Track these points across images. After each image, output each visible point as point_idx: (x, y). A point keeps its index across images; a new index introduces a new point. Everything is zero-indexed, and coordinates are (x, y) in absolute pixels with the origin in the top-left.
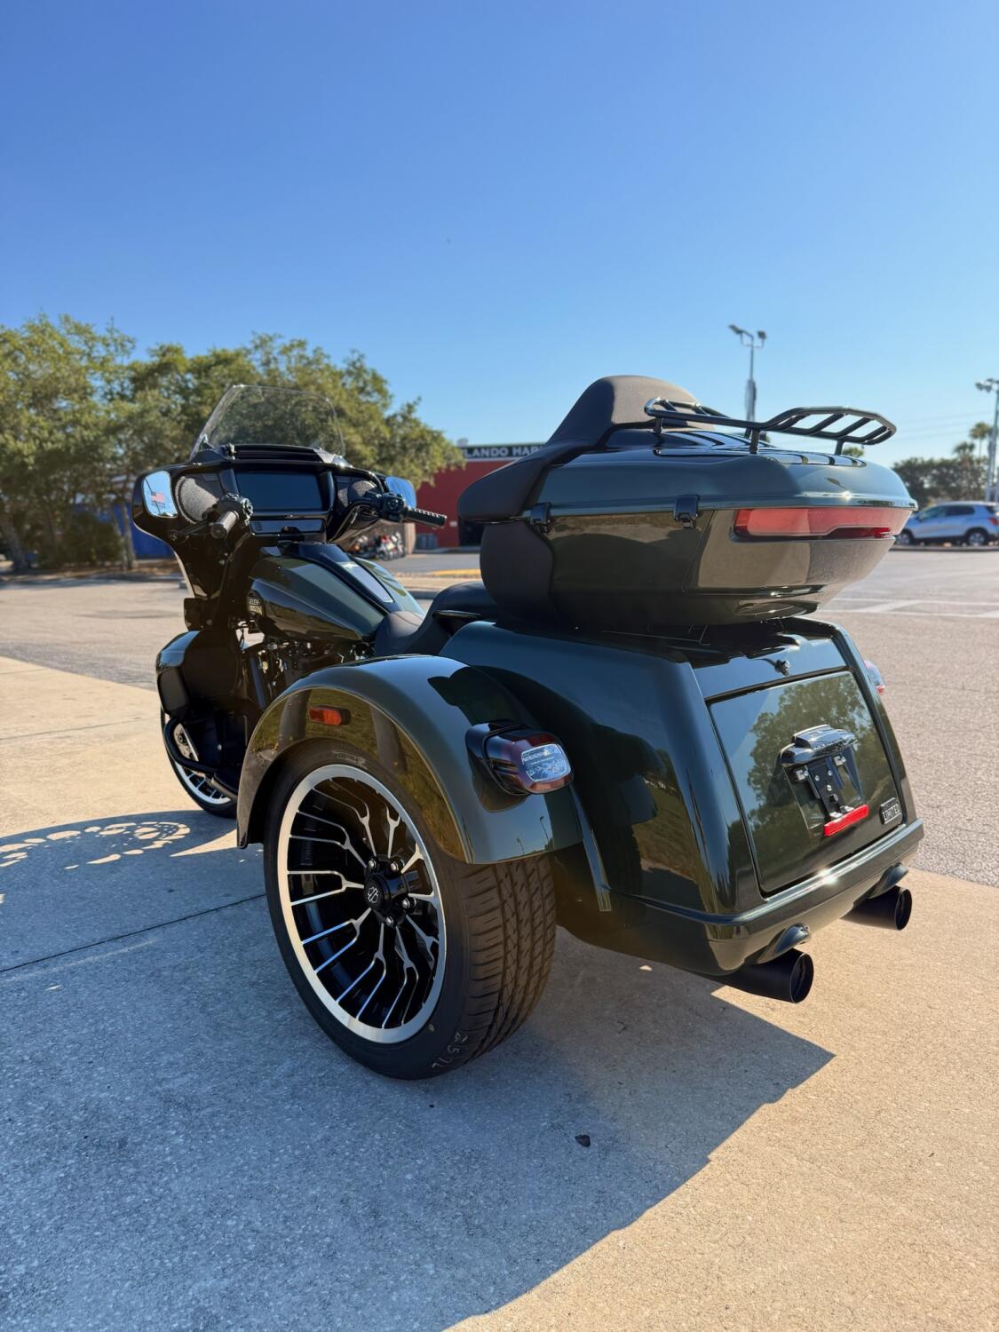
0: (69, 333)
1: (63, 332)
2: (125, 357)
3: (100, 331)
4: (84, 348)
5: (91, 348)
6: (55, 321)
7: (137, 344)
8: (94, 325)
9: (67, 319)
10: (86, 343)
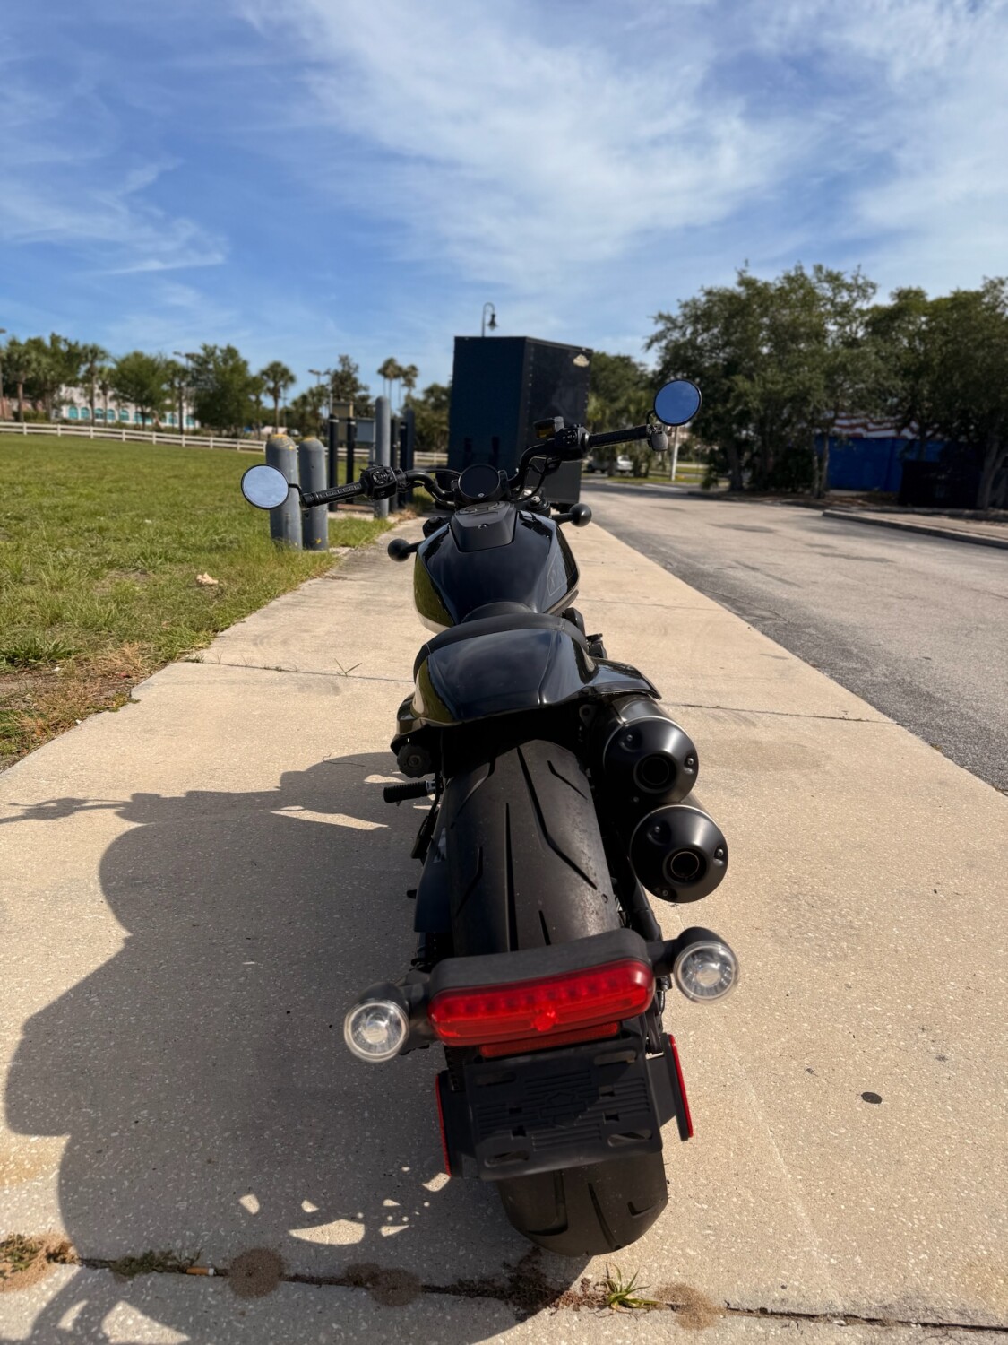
0: (820, 281)
1: (814, 280)
2: (865, 302)
3: (848, 279)
4: (830, 294)
5: (835, 295)
6: (809, 272)
7: (879, 290)
8: (845, 272)
9: (819, 269)
10: (833, 290)
